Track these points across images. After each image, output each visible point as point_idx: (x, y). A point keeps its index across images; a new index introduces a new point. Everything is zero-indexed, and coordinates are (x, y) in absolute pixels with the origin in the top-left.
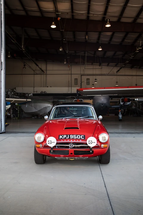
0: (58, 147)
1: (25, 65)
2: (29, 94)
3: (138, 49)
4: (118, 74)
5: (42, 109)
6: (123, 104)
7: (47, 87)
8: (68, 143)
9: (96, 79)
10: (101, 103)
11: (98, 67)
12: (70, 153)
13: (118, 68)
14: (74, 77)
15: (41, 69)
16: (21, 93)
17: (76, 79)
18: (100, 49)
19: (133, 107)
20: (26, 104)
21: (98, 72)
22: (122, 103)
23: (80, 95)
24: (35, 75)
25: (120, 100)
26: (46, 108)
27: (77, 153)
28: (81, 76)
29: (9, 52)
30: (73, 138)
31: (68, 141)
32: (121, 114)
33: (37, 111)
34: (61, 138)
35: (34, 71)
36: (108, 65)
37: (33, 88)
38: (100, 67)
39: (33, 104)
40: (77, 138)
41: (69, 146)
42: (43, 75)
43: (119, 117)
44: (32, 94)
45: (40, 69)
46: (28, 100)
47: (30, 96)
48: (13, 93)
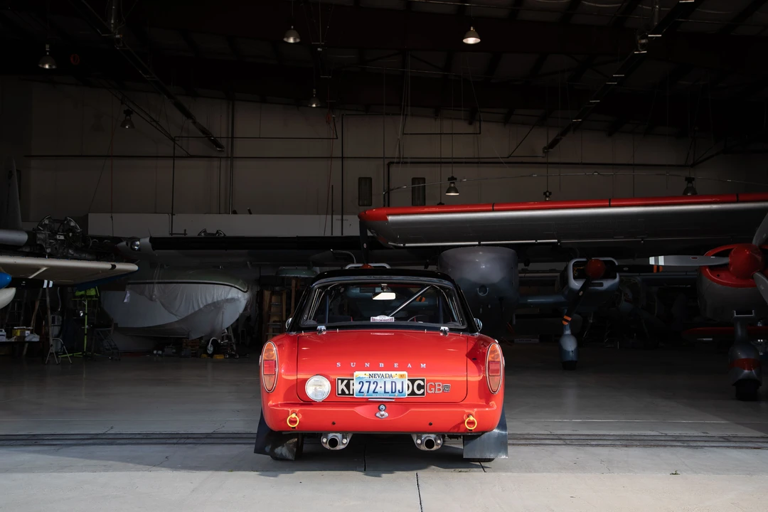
1: (128, 113)
2: (133, 240)
3: (644, 41)
4: (550, 160)
5: (200, 310)
6: (582, 288)
7: (235, 212)
9: (452, 179)
10: (474, 285)
11: (461, 126)
13: (553, 134)
14: (356, 170)
15: (204, 131)
16: (101, 239)
17: (365, 183)
18: (471, 41)
19: (624, 305)
20: (123, 289)
21: (462, 148)
22: (576, 284)
23: (375, 244)
24: (178, 162)
25: (566, 269)
26: (217, 306)
28: (389, 165)
29: (47, 46)
32: (573, 334)
33: (175, 319)
35: (173, 140)
36: (506, 121)
37: (166, 217)
38: (470, 129)
39: (157, 290)
42: (216, 163)
43: (561, 351)
44: (147, 240)
45: (201, 134)
46: (120, 266)
47: (139, 250)
48: (62, 237)
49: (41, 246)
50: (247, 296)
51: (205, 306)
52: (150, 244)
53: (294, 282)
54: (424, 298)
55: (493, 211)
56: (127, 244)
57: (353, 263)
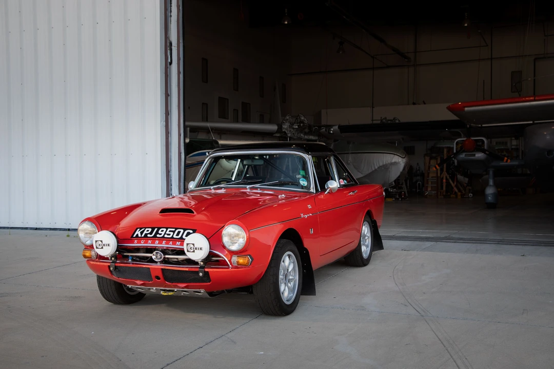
0: (133, 260)
1: (341, 43)
2: (329, 127)
7: (414, 104)
8: (150, 250)
12: (153, 275)
16: (321, 127)
24: (376, 71)
27: (169, 277)
28: (535, 60)
29: (286, 10)
30: (163, 237)
31: (150, 244)
33: (361, 175)
34: (137, 235)
35: (373, 58)
39: (351, 158)
40: (172, 237)
41: (154, 257)
42: (405, 70)
44: (337, 127)
47: (333, 133)
48: (297, 127)
49: (285, 132)
50: (404, 160)
51: (378, 168)
52: (339, 130)
53: (445, 151)
54: (509, 160)
55: (535, 100)
56: (326, 130)
57: (461, 138)
